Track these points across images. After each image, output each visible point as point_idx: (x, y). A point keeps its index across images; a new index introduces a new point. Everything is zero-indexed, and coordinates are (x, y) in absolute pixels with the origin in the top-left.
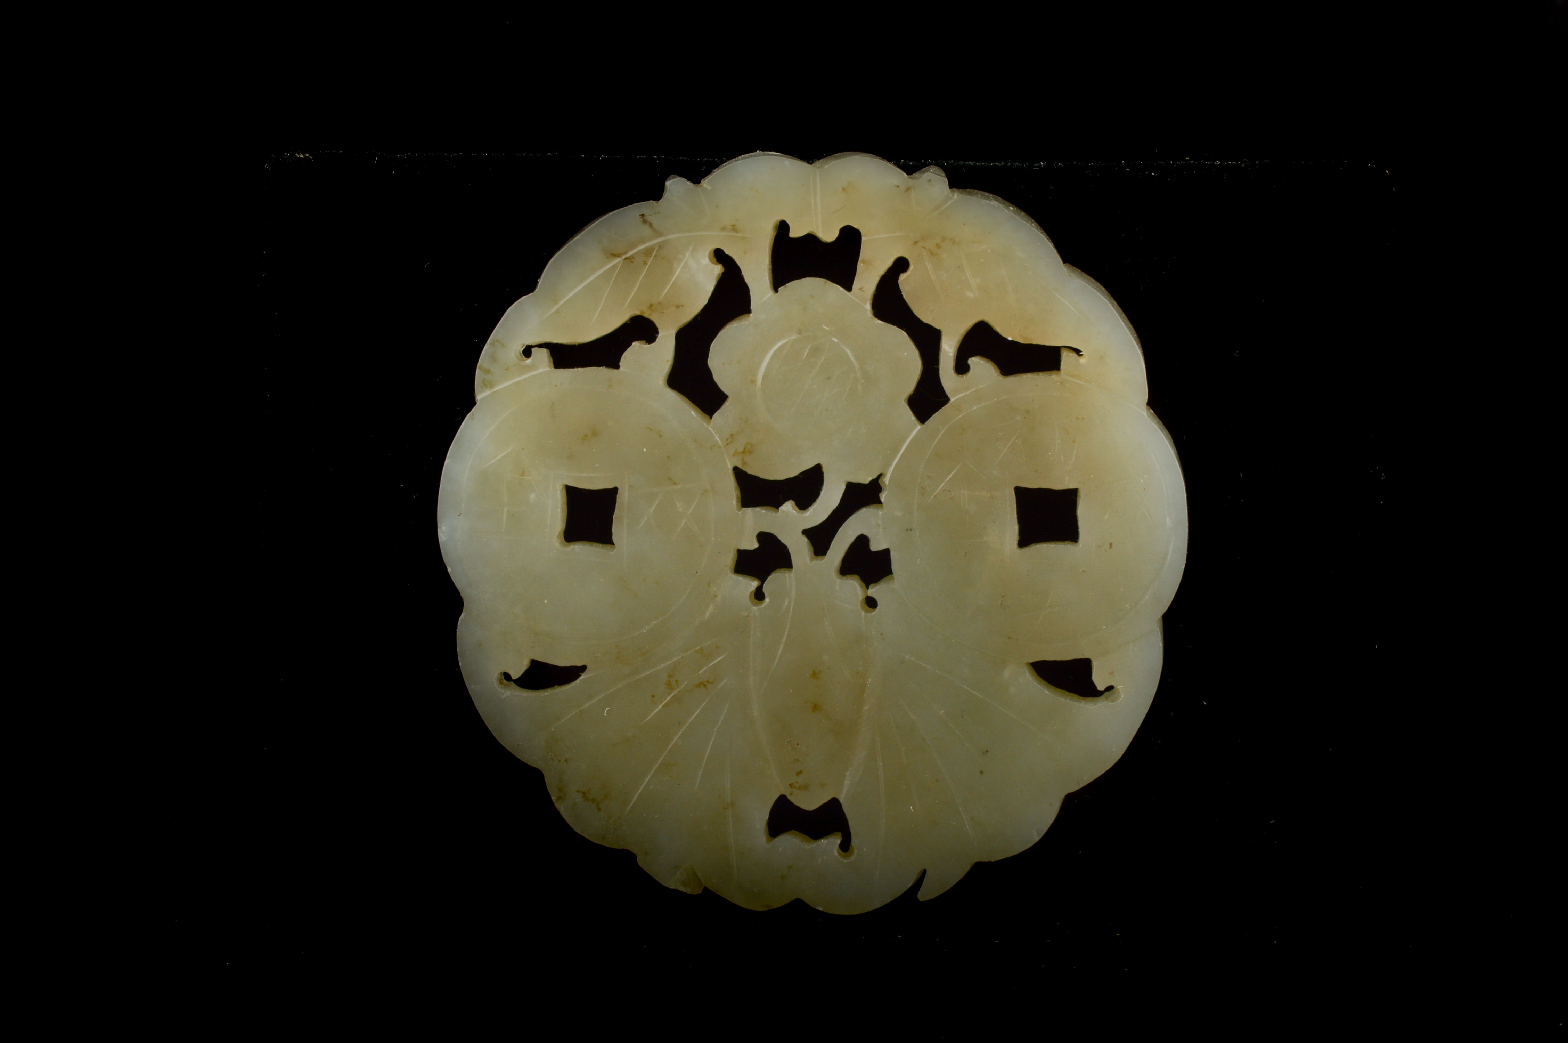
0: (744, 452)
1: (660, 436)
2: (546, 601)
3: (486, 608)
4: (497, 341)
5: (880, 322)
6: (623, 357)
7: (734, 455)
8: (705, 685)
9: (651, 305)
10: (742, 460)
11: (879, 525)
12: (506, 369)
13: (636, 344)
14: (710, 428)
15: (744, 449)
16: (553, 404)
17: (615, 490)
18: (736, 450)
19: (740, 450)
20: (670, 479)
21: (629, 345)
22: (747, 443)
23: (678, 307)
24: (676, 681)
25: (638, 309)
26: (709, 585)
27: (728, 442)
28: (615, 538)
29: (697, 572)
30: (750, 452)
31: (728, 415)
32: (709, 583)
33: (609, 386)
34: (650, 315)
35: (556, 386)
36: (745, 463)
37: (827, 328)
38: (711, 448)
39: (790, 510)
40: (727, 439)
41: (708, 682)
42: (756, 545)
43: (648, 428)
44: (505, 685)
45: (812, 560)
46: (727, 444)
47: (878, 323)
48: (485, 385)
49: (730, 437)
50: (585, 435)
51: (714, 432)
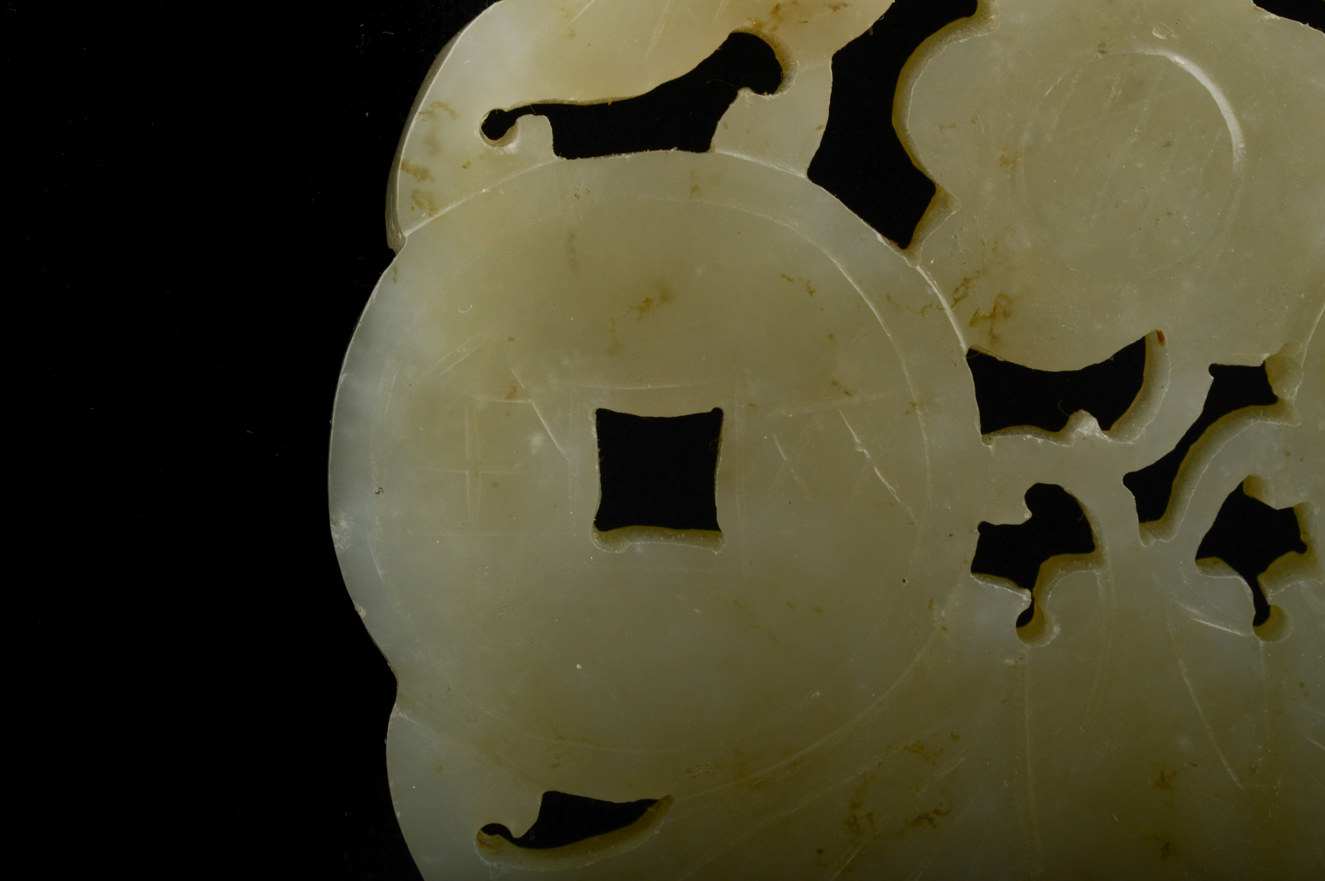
0: (993, 316)
1: (811, 293)
2: (578, 666)
3: (449, 690)
4: (440, 104)
5: (1273, 16)
6: (720, 124)
7: (972, 324)
8: (931, 820)
9: (777, 8)
10: (991, 330)
11: (1288, 454)
12: (465, 167)
13: (745, 95)
14: (918, 268)
15: (994, 309)
16: (573, 236)
17: (717, 414)
18: (977, 313)
19: (986, 311)
20: (834, 383)
21: (732, 97)
22: (1000, 295)
23: (836, 8)
24: (870, 816)
25: (750, 18)
26: (930, 607)
27: (957, 296)
28: (721, 519)
29: (904, 581)
30: (1006, 315)
31: (955, 236)
32: (931, 602)
33: (694, 189)
34: (775, 28)
35: (577, 196)
36: (994, 339)
37: (1161, 37)
38: (923, 312)
39: (1097, 434)
40: (957, 290)
41: (936, 812)
42: (1028, 515)
43: (783, 276)
44: (489, 846)
45: (1143, 537)
46: (956, 301)
47: (1271, 20)
48: (420, 204)
49: (962, 285)
50: (647, 300)
51: (928, 275)
